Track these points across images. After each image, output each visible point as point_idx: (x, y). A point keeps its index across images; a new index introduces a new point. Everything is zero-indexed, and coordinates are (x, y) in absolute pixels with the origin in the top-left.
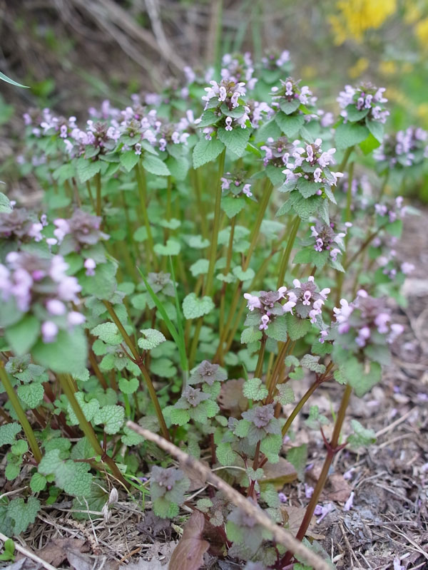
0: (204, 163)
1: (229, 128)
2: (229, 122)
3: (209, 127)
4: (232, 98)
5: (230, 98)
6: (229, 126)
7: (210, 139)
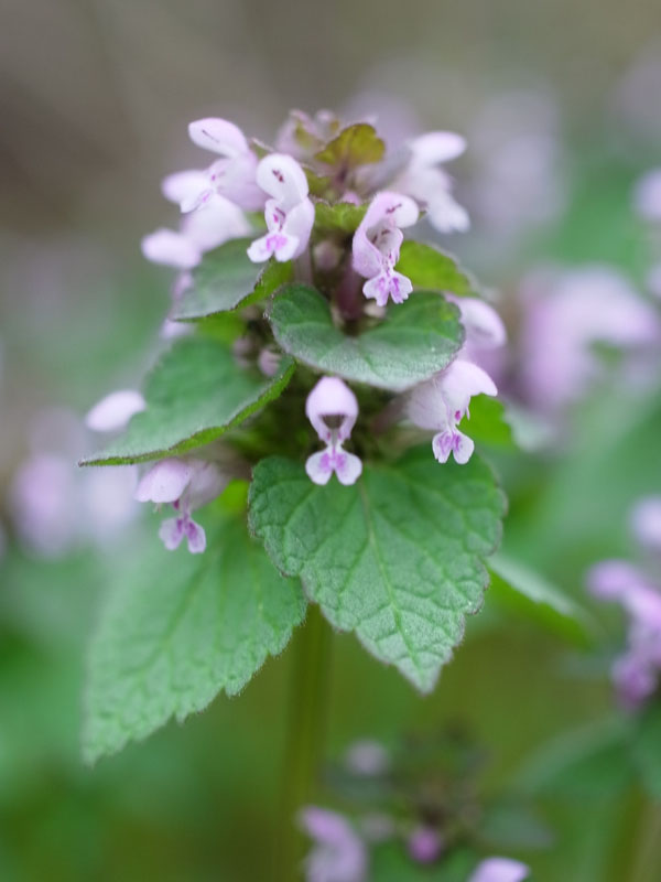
0: (158, 721)
1: (335, 466)
2: (333, 421)
3: (181, 455)
4: (360, 243)
5: (346, 241)
6: (335, 448)
7: (198, 546)
